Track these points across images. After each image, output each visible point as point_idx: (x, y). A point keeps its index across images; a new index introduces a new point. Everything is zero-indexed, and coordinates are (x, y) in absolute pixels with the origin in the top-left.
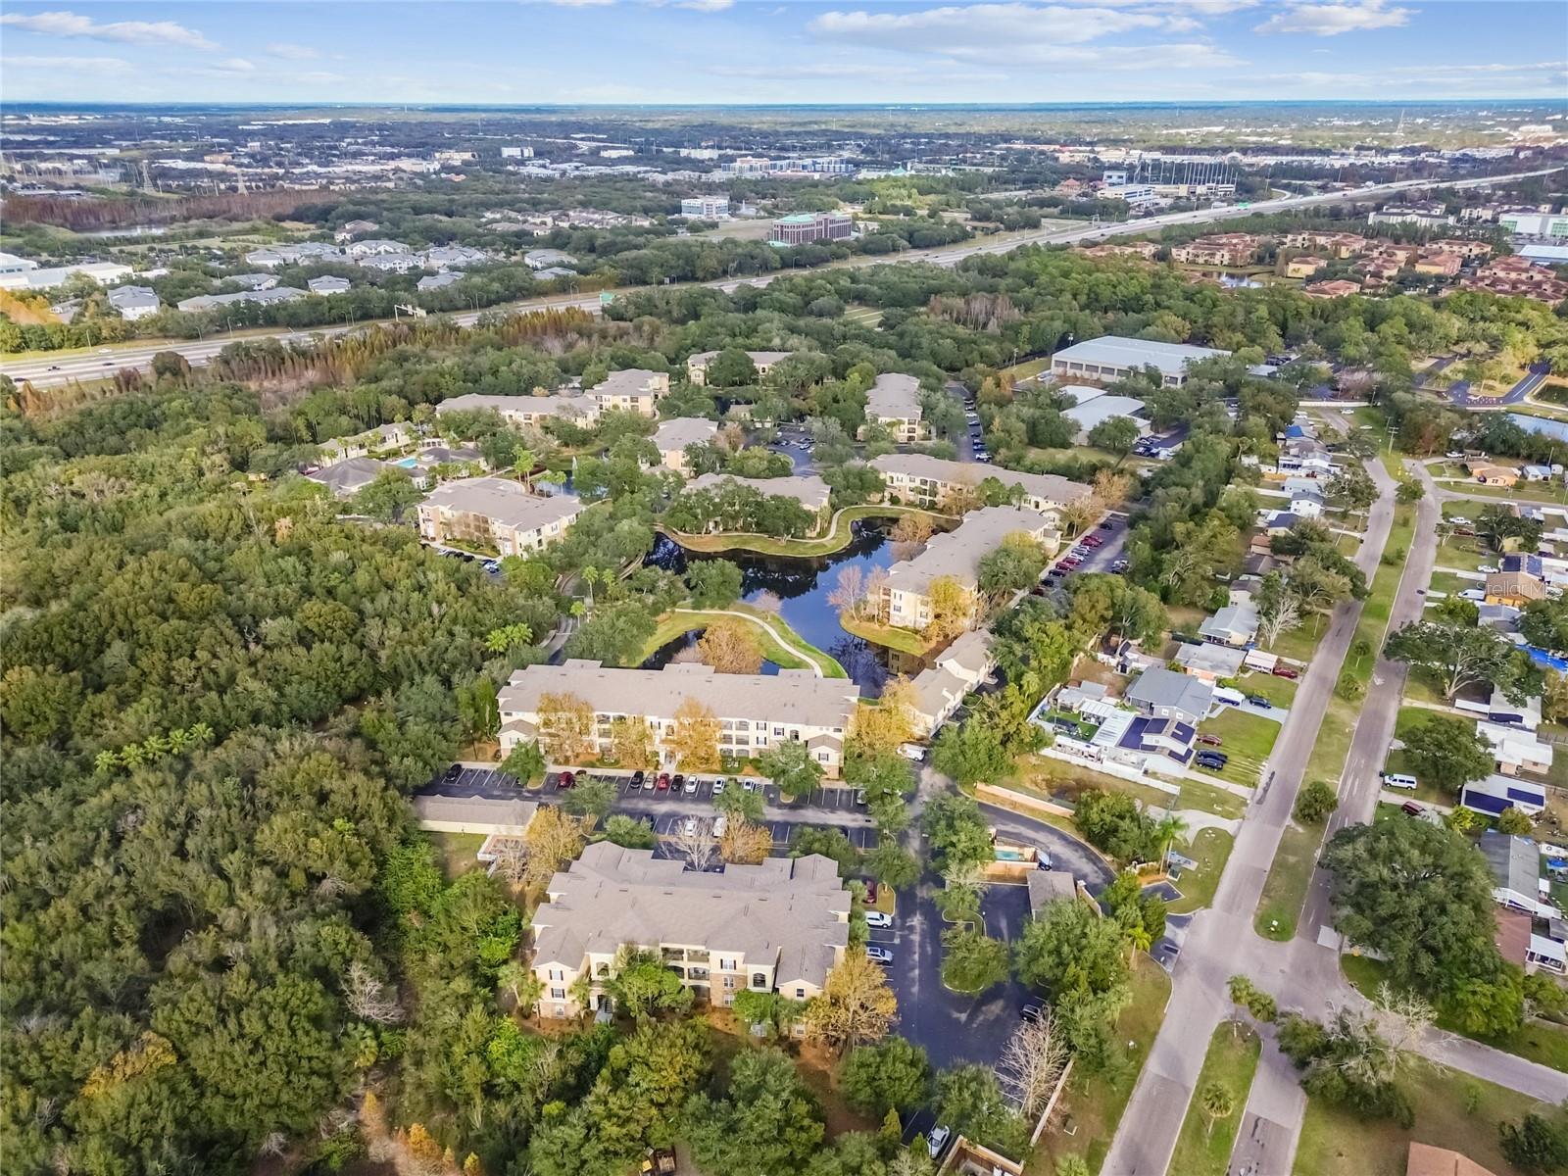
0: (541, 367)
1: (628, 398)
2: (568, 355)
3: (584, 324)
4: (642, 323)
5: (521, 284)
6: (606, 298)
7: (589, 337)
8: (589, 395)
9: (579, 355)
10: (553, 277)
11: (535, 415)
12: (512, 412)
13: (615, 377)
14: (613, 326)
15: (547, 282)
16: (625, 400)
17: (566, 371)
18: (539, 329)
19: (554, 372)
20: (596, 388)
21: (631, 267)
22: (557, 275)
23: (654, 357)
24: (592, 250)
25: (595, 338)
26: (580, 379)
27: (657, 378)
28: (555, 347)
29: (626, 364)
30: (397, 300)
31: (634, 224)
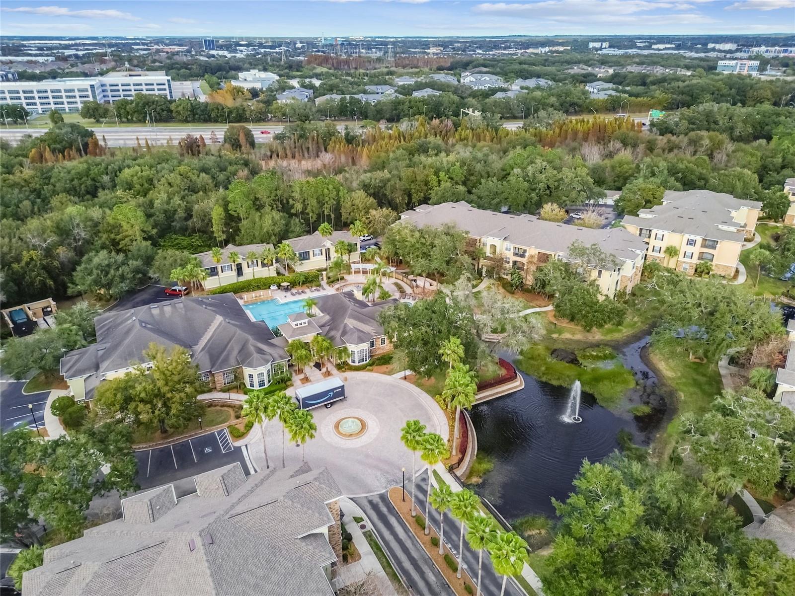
0: (567, 174)
1: (699, 240)
2: (608, 162)
3: (631, 134)
4: (701, 138)
5: (576, 100)
6: (657, 115)
7: (635, 146)
8: (630, 226)
9: (621, 164)
10: (606, 97)
11: (532, 251)
12: (497, 242)
13: (672, 199)
14: (662, 141)
15: (600, 101)
16: (691, 243)
17: (599, 182)
18: (580, 135)
19: (583, 183)
20: (644, 214)
21: (683, 93)
22: (610, 95)
23: (740, 177)
24: (644, 84)
25: (641, 148)
26: (617, 195)
27: (744, 210)
28: (593, 154)
29: (688, 183)
30: (464, 105)
31: (678, 73)
